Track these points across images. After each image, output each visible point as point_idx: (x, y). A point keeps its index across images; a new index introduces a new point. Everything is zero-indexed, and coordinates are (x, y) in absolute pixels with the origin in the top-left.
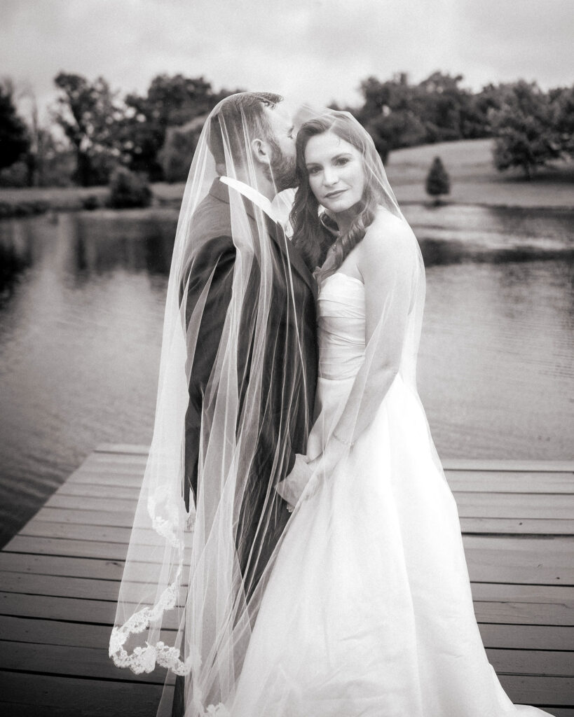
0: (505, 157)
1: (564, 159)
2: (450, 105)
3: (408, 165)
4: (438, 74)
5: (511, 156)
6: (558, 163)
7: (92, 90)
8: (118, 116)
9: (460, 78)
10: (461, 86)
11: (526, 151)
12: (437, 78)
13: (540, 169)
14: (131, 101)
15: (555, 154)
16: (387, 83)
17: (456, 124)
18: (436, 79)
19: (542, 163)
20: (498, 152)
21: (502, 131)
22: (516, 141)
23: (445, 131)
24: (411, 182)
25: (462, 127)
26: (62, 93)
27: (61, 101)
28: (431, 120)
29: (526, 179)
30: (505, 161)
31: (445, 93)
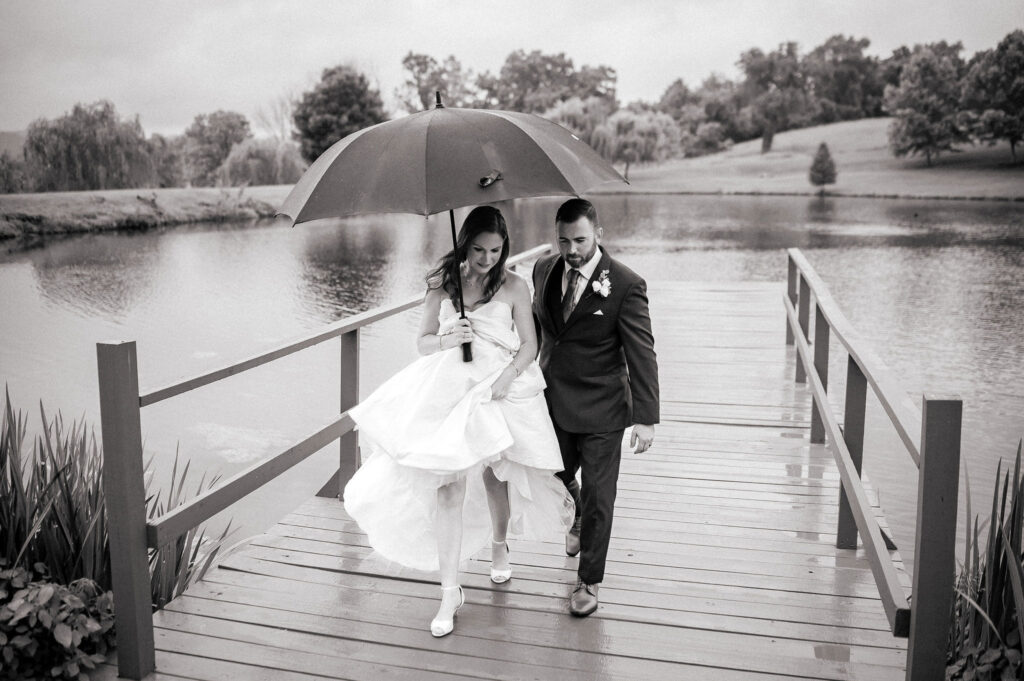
0: (904, 140)
1: (971, 141)
2: (852, 77)
3: (796, 149)
4: (839, 38)
5: (910, 141)
6: (966, 147)
7: (443, 71)
8: (469, 99)
9: (865, 43)
10: (866, 53)
11: (927, 133)
12: (838, 44)
13: (946, 154)
14: (484, 83)
15: (961, 137)
16: (772, 55)
17: (858, 99)
18: (835, 44)
19: (947, 147)
20: (896, 134)
21: (899, 112)
22: (916, 123)
23: (845, 108)
24: (794, 170)
25: (864, 103)
26: (410, 76)
27: (409, 83)
28: (827, 94)
29: (928, 165)
30: (903, 146)
31: (845, 62)
